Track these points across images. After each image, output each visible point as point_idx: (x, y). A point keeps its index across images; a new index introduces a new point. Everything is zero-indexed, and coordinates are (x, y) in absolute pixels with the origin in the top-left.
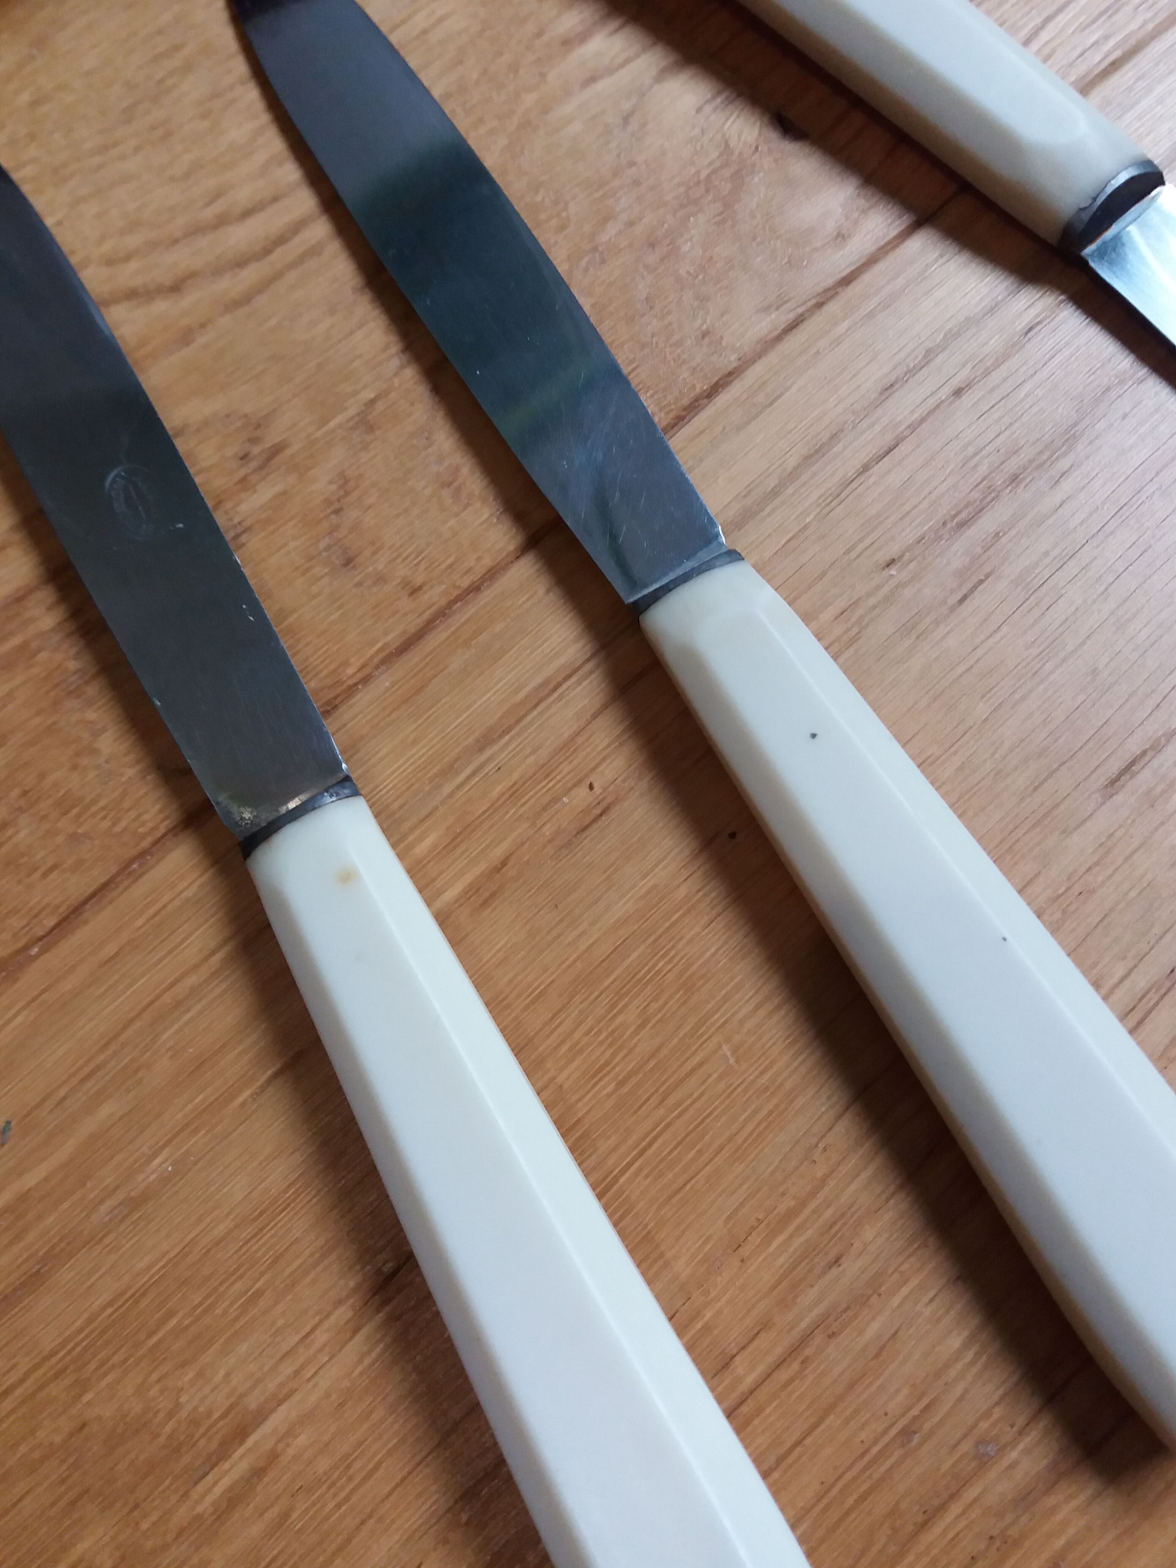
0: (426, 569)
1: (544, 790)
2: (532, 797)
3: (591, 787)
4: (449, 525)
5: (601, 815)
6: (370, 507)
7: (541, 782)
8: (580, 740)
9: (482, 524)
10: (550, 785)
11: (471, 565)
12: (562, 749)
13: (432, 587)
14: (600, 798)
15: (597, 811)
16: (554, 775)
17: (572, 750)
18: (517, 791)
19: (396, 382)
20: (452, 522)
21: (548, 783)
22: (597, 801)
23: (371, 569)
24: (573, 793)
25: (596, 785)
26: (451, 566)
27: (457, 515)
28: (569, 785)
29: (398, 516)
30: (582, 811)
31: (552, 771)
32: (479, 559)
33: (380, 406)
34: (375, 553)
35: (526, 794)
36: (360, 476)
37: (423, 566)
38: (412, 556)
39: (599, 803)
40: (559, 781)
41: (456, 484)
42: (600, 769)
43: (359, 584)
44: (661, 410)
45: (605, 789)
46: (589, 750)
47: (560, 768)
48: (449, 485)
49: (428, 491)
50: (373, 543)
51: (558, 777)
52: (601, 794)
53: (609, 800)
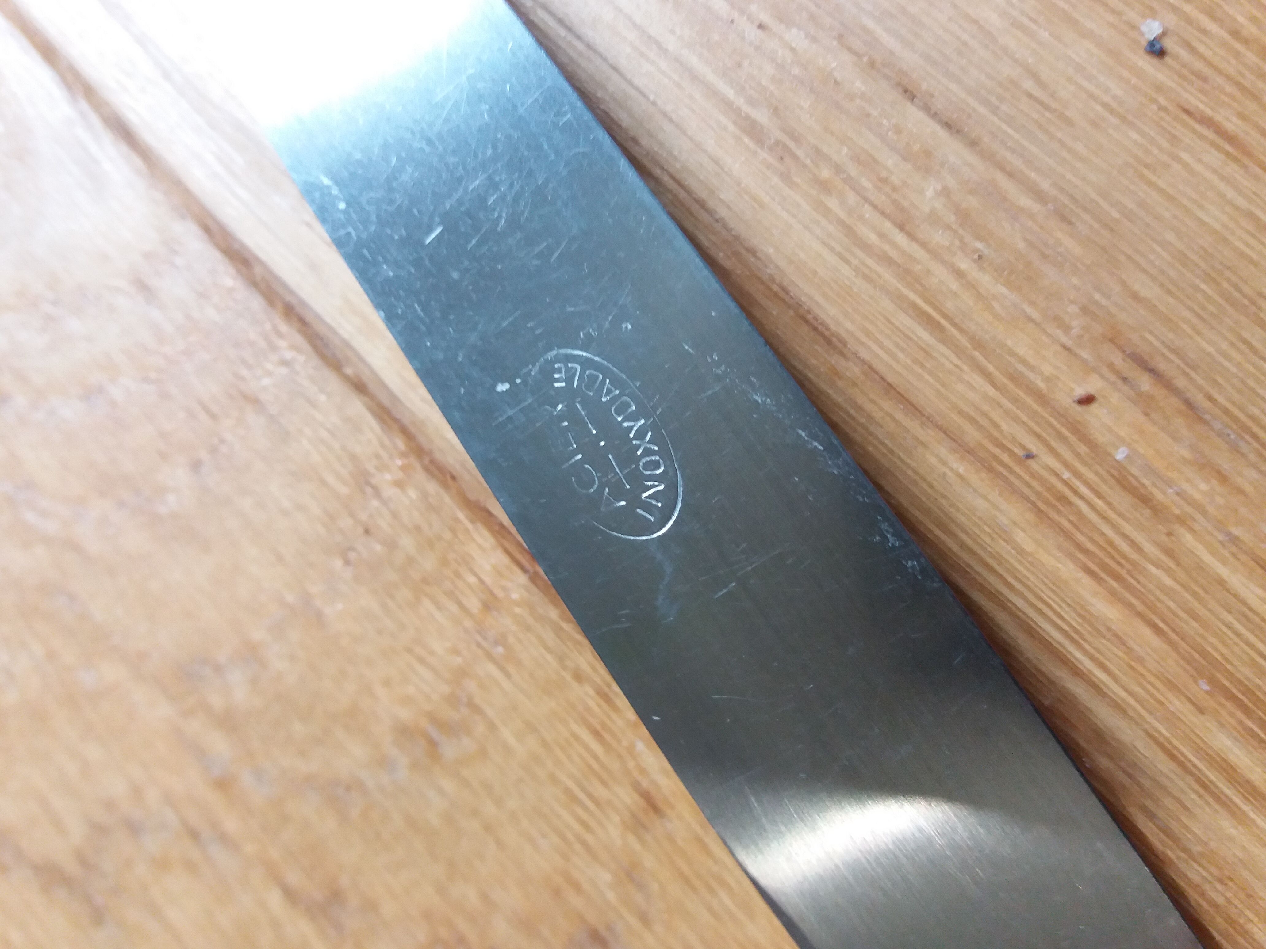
0: (604, 783)
1: (1099, 503)
2: (1114, 527)
3: (1087, 400)
4: (512, 741)
5: (1152, 371)
6: (485, 898)
7: (1079, 514)
8: (972, 435)
9: (508, 675)
10: (1083, 490)
11: (591, 692)
12: (998, 475)
13: (643, 771)
14: (1113, 378)
15: (1146, 383)
16: (1059, 486)
17: (997, 451)
18: (1103, 566)
19: (249, 848)
20: (507, 734)
21: (1081, 497)
22: (1119, 383)
23: (611, 896)
24: (1101, 438)
25: (1080, 392)
26: (596, 734)
27: (492, 727)
28: (1083, 449)
29: (499, 843)
30: (1147, 414)
31: (1050, 488)
32: (578, 677)
33: (294, 878)
34: (577, 888)
35: (1111, 543)
36: (427, 915)
37: (600, 792)
38: (580, 812)
39: (1125, 380)
40: (1076, 474)
41: (434, 733)
42: (1041, 384)
43: (644, 919)
44: (273, 348)
45: (1088, 369)
46: (996, 415)
47: (1044, 473)
48: (433, 744)
49: (448, 785)
50: (557, 893)
51: (1066, 475)
52: (1102, 376)
53: (1117, 359)
